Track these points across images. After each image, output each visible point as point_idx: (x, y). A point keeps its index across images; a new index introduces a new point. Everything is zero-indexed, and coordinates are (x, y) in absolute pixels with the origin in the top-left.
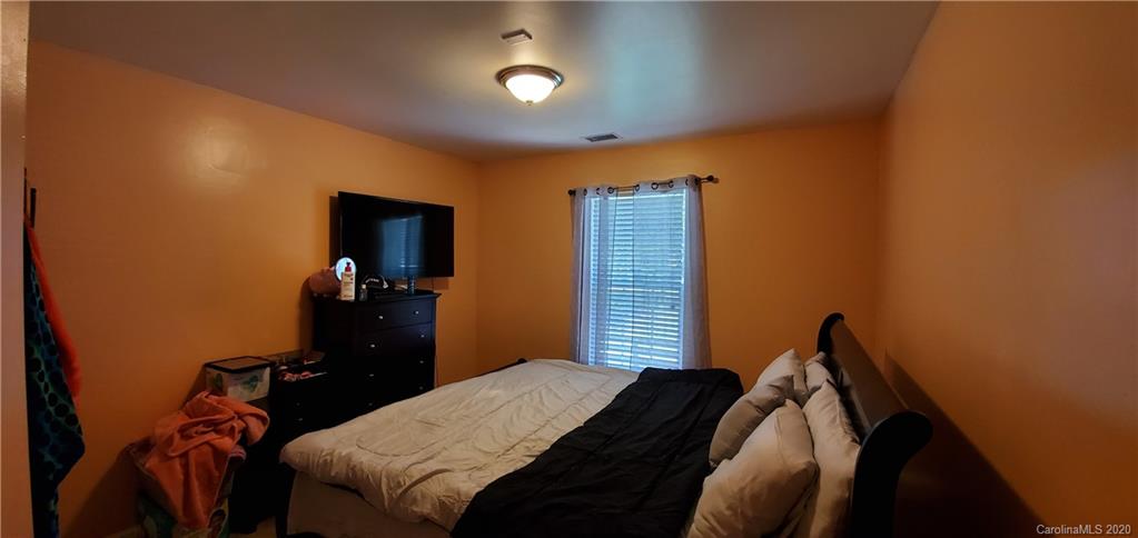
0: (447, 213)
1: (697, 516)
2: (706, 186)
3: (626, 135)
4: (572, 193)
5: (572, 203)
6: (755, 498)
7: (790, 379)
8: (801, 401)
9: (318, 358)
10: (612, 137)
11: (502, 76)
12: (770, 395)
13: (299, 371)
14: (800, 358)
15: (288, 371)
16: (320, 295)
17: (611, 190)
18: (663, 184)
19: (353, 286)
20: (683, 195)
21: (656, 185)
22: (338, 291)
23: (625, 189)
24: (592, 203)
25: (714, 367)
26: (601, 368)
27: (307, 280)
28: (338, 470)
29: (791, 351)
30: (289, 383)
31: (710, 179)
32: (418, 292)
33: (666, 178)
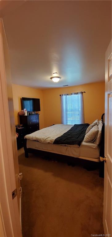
0: (38, 100)
1: (84, 139)
2: (84, 93)
3: (69, 85)
4: (60, 95)
5: (61, 97)
6: (91, 135)
7: (97, 123)
8: (98, 125)
9: (22, 125)
10: (67, 85)
11: (51, 78)
12: (94, 124)
13: (20, 127)
14: (99, 120)
15: (18, 127)
16: (21, 115)
17: (67, 95)
18: (76, 93)
19: (27, 113)
20: (80, 95)
21: (75, 93)
22: (25, 114)
23: (70, 94)
24: (64, 97)
25: (86, 123)
26: (67, 125)
27: (19, 113)
28: (34, 139)
29: (97, 120)
30: (19, 129)
31: (84, 92)
32: (36, 114)
33: (77, 92)
